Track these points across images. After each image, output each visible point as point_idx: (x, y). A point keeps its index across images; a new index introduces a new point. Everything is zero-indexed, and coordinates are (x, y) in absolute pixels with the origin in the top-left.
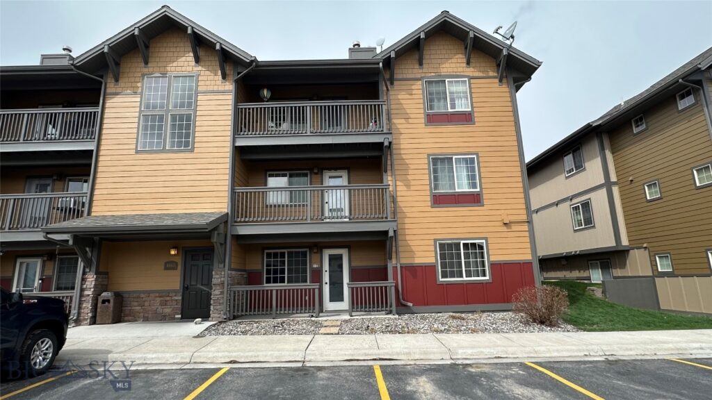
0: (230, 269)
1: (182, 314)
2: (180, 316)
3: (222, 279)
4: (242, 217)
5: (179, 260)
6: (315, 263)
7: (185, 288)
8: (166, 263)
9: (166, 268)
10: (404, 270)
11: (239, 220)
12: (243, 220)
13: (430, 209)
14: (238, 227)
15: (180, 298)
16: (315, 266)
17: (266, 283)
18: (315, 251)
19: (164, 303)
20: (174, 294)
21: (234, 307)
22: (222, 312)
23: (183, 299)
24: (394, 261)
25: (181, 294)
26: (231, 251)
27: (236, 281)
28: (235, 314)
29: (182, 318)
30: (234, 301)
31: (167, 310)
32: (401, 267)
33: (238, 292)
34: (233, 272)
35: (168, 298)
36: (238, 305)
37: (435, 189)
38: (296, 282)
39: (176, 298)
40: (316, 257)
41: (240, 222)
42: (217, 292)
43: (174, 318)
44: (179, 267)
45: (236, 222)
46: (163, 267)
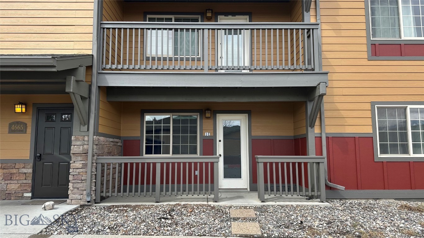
0: (96, 133)
1: (33, 192)
2: (30, 195)
3: (85, 147)
4: (113, 63)
5: (29, 121)
6: (207, 130)
7: (38, 158)
8: (10, 125)
9: (11, 131)
10: (330, 141)
11: (108, 66)
12: (114, 67)
13: (366, 62)
14: (107, 77)
15: (30, 171)
16: (207, 134)
17: (146, 153)
18: (208, 115)
19: (9, 177)
20: (22, 165)
21: (102, 184)
22: (85, 193)
23: (34, 171)
24: (317, 130)
25: (32, 164)
26: (98, 109)
27: (106, 150)
28: (104, 195)
29: (32, 198)
30: (103, 176)
31: (13, 186)
32: (327, 138)
33: (109, 165)
34: (102, 138)
35: (14, 171)
36: (108, 181)
37: (374, 36)
38: (182, 153)
39: (25, 171)
40: (208, 123)
41: (111, 69)
42: (78, 164)
43: (22, 197)
44: (29, 130)
45: (104, 69)
46: (7, 129)
